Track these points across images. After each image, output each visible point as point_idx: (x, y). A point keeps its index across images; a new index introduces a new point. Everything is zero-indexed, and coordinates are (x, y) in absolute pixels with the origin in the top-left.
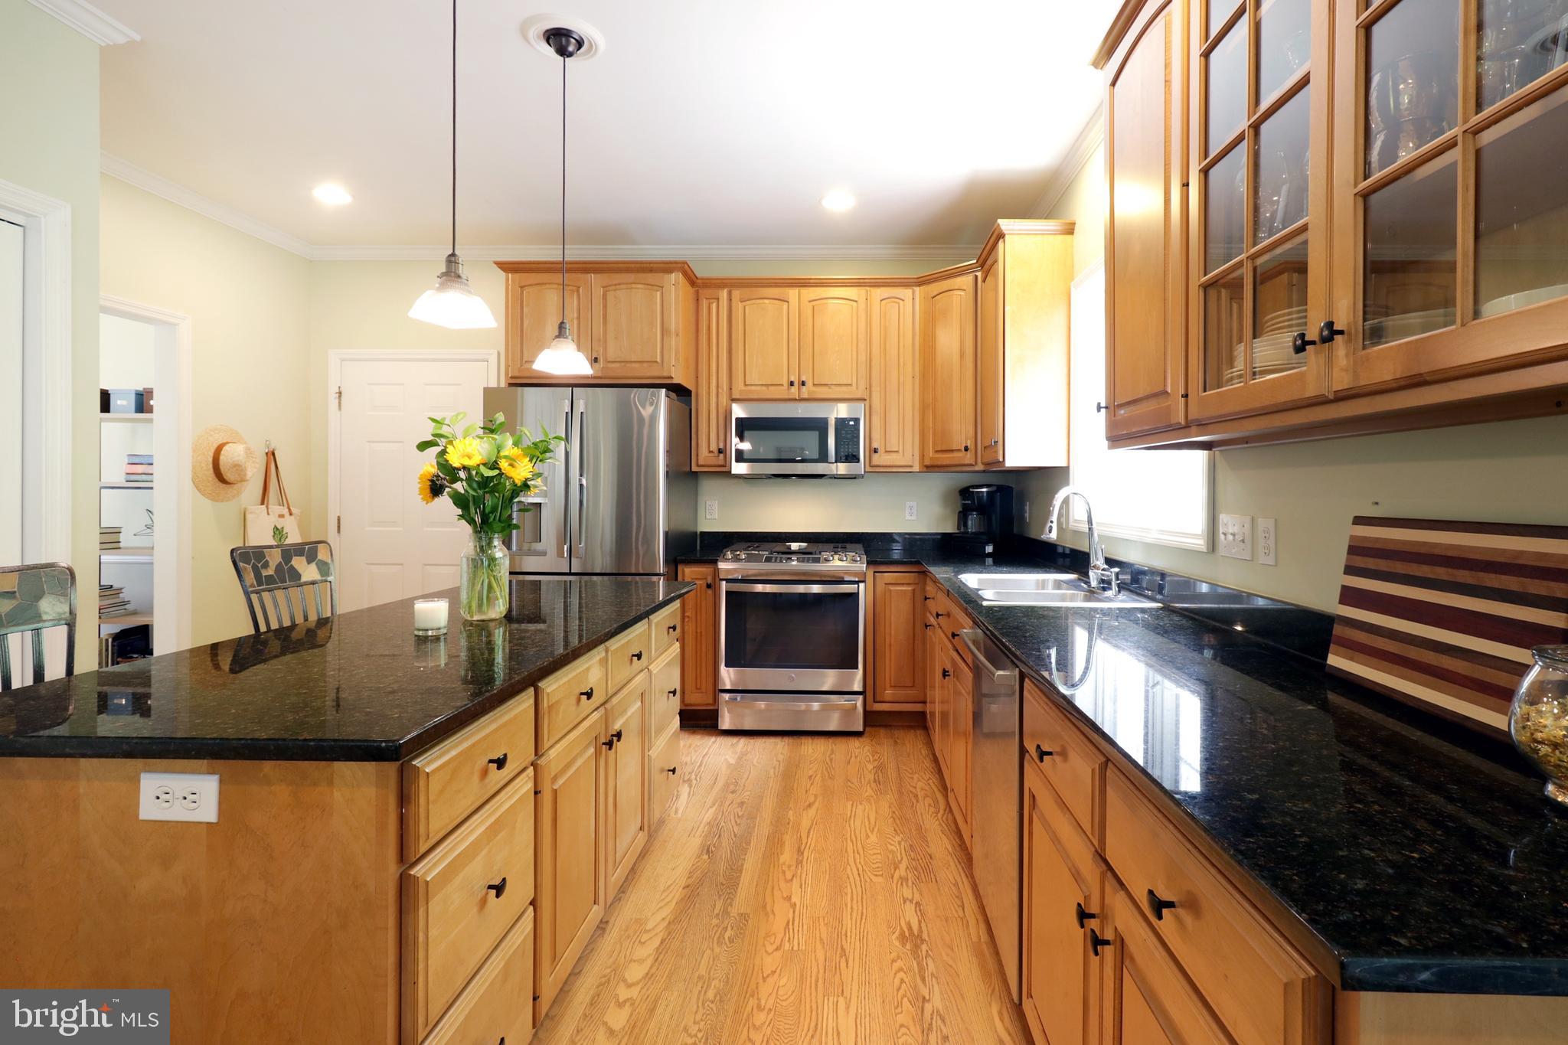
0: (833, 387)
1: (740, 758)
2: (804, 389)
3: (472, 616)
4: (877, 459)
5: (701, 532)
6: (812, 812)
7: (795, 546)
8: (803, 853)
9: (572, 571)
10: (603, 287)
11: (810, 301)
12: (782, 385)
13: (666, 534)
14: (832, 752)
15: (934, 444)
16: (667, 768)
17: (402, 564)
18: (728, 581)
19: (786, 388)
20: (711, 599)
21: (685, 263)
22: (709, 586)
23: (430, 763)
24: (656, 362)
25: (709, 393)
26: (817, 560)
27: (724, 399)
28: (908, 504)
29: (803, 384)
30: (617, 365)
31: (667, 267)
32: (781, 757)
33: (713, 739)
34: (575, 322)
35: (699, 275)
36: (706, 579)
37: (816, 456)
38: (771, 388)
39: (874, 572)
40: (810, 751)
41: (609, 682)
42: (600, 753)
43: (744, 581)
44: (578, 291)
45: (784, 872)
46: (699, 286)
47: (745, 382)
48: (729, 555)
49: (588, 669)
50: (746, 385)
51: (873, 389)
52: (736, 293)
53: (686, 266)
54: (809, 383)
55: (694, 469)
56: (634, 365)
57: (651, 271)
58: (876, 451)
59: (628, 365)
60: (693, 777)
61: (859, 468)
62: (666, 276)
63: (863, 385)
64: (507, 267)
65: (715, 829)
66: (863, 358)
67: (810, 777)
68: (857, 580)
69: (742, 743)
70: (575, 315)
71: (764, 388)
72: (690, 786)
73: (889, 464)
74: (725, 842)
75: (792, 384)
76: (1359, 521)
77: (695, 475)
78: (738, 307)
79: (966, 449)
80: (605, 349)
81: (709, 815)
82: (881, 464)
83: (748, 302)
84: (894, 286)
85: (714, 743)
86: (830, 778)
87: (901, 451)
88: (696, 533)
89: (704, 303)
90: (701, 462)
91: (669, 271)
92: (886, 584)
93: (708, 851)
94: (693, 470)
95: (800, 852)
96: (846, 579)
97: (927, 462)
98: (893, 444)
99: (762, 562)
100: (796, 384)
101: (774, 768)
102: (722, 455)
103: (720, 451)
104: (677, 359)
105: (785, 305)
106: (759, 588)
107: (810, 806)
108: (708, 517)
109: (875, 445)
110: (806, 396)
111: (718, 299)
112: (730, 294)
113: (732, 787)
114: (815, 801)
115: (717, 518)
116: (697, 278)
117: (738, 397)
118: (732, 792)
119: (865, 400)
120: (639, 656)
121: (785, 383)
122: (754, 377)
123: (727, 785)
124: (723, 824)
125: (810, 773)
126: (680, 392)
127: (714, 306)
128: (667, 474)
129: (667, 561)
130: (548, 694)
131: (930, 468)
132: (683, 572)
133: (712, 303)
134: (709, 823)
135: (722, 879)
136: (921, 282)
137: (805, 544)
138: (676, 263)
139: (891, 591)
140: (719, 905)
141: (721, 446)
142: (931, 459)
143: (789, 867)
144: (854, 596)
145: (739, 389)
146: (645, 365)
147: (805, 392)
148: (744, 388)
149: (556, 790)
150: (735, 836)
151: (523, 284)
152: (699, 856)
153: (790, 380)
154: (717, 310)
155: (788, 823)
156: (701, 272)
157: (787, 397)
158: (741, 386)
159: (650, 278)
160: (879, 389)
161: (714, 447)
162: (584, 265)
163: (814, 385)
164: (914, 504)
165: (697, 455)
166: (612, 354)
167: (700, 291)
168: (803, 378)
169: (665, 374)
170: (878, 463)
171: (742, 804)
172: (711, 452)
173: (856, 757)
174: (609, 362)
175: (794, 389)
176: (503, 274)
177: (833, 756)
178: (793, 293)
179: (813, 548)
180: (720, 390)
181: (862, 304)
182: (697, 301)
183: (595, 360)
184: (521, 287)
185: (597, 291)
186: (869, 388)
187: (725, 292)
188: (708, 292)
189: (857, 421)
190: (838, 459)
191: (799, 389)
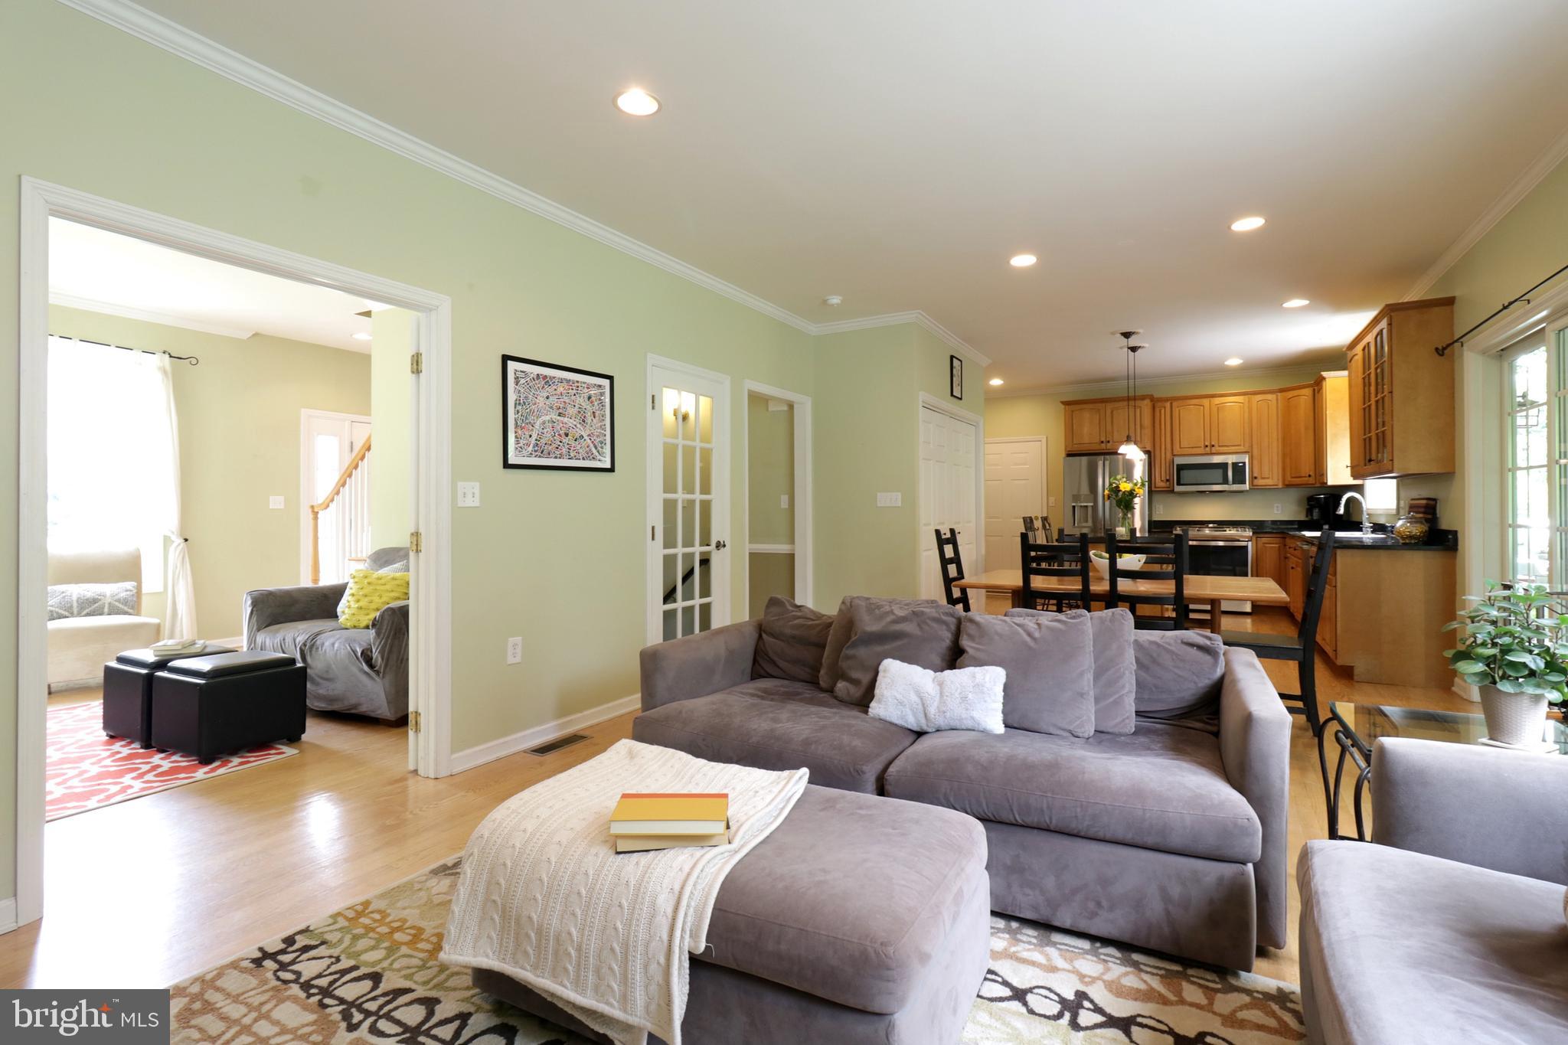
0: (1230, 447)
2: (1214, 449)
4: (1256, 482)
7: (1211, 525)
10: (1111, 409)
11: (1216, 405)
12: (1201, 448)
15: (1291, 474)
17: (1001, 536)
19: (1204, 449)
25: (1161, 453)
26: (1222, 531)
27: (1169, 455)
28: (1276, 505)
29: (1213, 446)
31: (1142, 398)
34: (1098, 425)
35: (1154, 398)
37: (1221, 481)
38: (1194, 449)
39: (1257, 537)
44: (1099, 412)
46: (1156, 403)
47: (1180, 446)
50: (1180, 448)
52: (1175, 403)
53: (1151, 395)
54: (1216, 446)
55: (1153, 489)
57: (1135, 400)
58: (1256, 478)
61: (1247, 486)
62: (1143, 401)
63: (1247, 445)
66: (1247, 430)
68: (1247, 540)
70: (1098, 422)
71: (1191, 450)
73: (1263, 484)
75: (1207, 446)
76: (1412, 499)
78: (1176, 410)
79: (1310, 476)
80: (1113, 436)
82: (1259, 484)
83: (1181, 408)
84: (1265, 394)
87: (1271, 477)
88: (1151, 521)
89: (1157, 410)
90: (1157, 486)
91: (1148, 398)
92: (1263, 542)
96: (1240, 539)
97: (1287, 483)
98: (1266, 474)
100: (1210, 447)
102: (1168, 482)
103: (1168, 480)
104: (1147, 439)
105: (1201, 408)
108: (1157, 513)
109: (1255, 475)
110: (1214, 452)
111: (1164, 407)
112: (1171, 404)
115: (1162, 513)
116: (1154, 400)
117: (1177, 454)
119: (1249, 452)
121: (1203, 446)
122: (1186, 444)
127: (1163, 411)
131: (1288, 486)
133: (1162, 409)
136: (1282, 391)
137: (1217, 524)
139: (1266, 545)
141: (1168, 478)
142: (1290, 481)
144: (1245, 547)
148: (1179, 449)
153: (1206, 444)
154: (1164, 413)
157: (1203, 453)
158: (1178, 449)
159: (1133, 402)
160: (1256, 446)
161: (1165, 479)
162: (1102, 400)
163: (1219, 446)
164: (1279, 505)
165: (1155, 483)
166: (1116, 438)
168: (1213, 443)
170: (1257, 484)
172: (1162, 481)
174: (1113, 442)
175: (1208, 449)
176: (1063, 406)
178: (1206, 402)
180: (1167, 451)
181: (1246, 405)
182: (1154, 408)
183: (1109, 442)
184: (1072, 411)
185: (1109, 412)
186: (1252, 446)
187: (1168, 405)
188: (1159, 404)
189: (1244, 463)
190: (1233, 483)
191: (1211, 449)
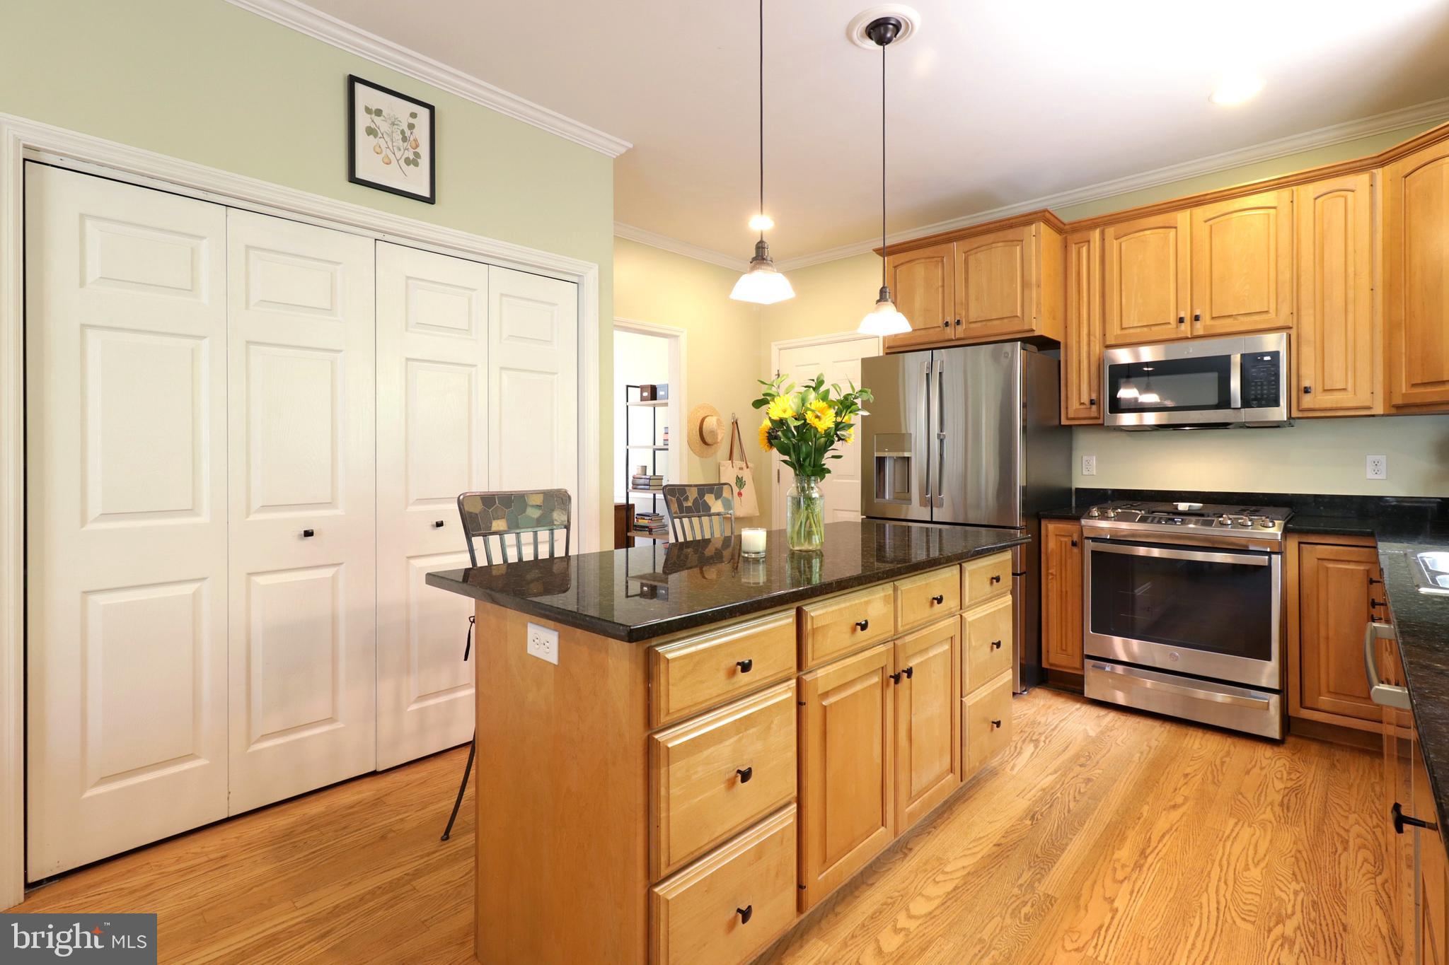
0: (1239, 317)
1: (1102, 733)
2: (1198, 325)
3: (793, 547)
4: (1308, 401)
5: (1076, 489)
6: (1175, 815)
7: (1183, 506)
8: (1146, 858)
9: (934, 520)
10: (965, 253)
11: (1206, 222)
12: (1169, 323)
13: (1025, 490)
14: (1228, 754)
15: (1410, 377)
16: (992, 720)
18: (1094, 539)
19: (1175, 326)
20: (1077, 559)
21: (1046, 211)
22: (1074, 544)
23: (675, 651)
24: (1017, 316)
25: (1079, 342)
26: (1209, 523)
27: (1097, 348)
28: (1370, 458)
29: (1197, 318)
30: (979, 324)
31: (1026, 220)
32: (1154, 743)
33: (1078, 706)
34: (940, 289)
35: (1066, 220)
36: (1071, 536)
37: (1213, 401)
38: (1153, 328)
39: (1300, 543)
40: (1196, 746)
41: (899, 619)
42: (888, 685)
43: (1113, 541)
44: (942, 261)
45: (1115, 870)
46: (1066, 232)
47: (1121, 324)
48: (1095, 512)
49: (867, 603)
50: (1122, 329)
51: (1303, 313)
52: (1110, 231)
53: (1047, 214)
54: (1206, 319)
55: (1064, 422)
56: (995, 323)
57: (1011, 227)
58: (1307, 390)
59: (989, 324)
60: (1043, 738)
61: (1279, 413)
62: (1027, 229)
63: (1285, 309)
64: (884, 252)
65: (1048, 798)
66: (1286, 275)
67: (1186, 775)
68: (1268, 550)
69: (1110, 717)
70: (940, 284)
71: (1145, 329)
72: (1036, 747)
73: (1329, 405)
74: (1055, 814)
75: (1181, 320)
77: (1069, 429)
78: (1113, 245)
80: (967, 310)
81: (1047, 781)
82: (1317, 406)
83: (1125, 238)
84: (1337, 176)
85: (1077, 710)
86: (1215, 783)
87: (1350, 387)
88: (1071, 489)
89: (1074, 249)
90: (1071, 415)
91: (1029, 223)
92: (1319, 559)
93: (1033, 818)
94: (1062, 424)
95: (1143, 854)
96: (1251, 548)
97: (1399, 400)
98: (1337, 377)
99: (1135, 522)
100: (1187, 320)
101: (1142, 753)
102: (1094, 407)
103: (1092, 402)
104: (1039, 311)
105: (1172, 232)
106: (1142, 551)
107: (1175, 807)
108: (1085, 473)
109: (1306, 382)
110: (1201, 332)
111: (1089, 242)
112: (1103, 233)
113: (1082, 760)
114: (1183, 804)
115: (1095, 474)
116: (1064, 224)
117: (1113, 342)
118: (1081, 766)
119: (1291, 328)
120: (940, 600)
121: (1173, 320)
122: (1132, 319)
123: (1077, 756)
124: (1059, 795)
125: (1188, 770)
126: (1044, 345)
127: (1084, 250)
128: (1025, 429)
129: (1025, 515)
130: (812, 618)
131: (1402, 409)
132: (1047, 527)
133: (1082, 247)
134: (1043, 790)
135: (1038, 851)
136: (1383, 161)
137: (1201, 505)
138: (1036, 213)
139: (1327, 568)
140: (1026, 876)
141: (1094, 397)
142: (1405, 396)
143: (1123, 866)
144: (1266, 570)
145: (1114, 332)
146: (1006, 321)
147: (1199, 328)
148: (1119, 332)
149: (825, 707)
150: (1069, 811)
151: (896, 264)
152: (1021, 819)
153: (1179, 317)
154: (1088, 255)
155: (1139, 818)
156: (1067, 218)
157: (1174, 336)
158: (1117, 331)
159: (1010, 234)
160: (1311, 312)
161: (1085, 399)
162: (947, 236)
163: (1213, 318)
164: (1381, 458)
165: (1067, 408)
166: (974, 313)
167: (1068, 237)
168: (1198, 312)
169: (1026, 327)
170: (1311, 406)
171: (1089, 780)
172: (1083, 404)
173: (1262, 769)
174: (971, 323)
175: (1185, 327)
176: (880, 260)
177: (1227, 759)
178: (1182, 217)
179: (1211, 508)
180: (1092, 338)
181: (1285, 210)
182: (1066, 247)
183: (958, 323)
184: (895, 267)
185: (959, 258)
186: (1297, 312)
187: (1097, 233)
188: (1077, 237)
189: (1275, 355)
190: (1246, 403)
191: (1192, 325)
